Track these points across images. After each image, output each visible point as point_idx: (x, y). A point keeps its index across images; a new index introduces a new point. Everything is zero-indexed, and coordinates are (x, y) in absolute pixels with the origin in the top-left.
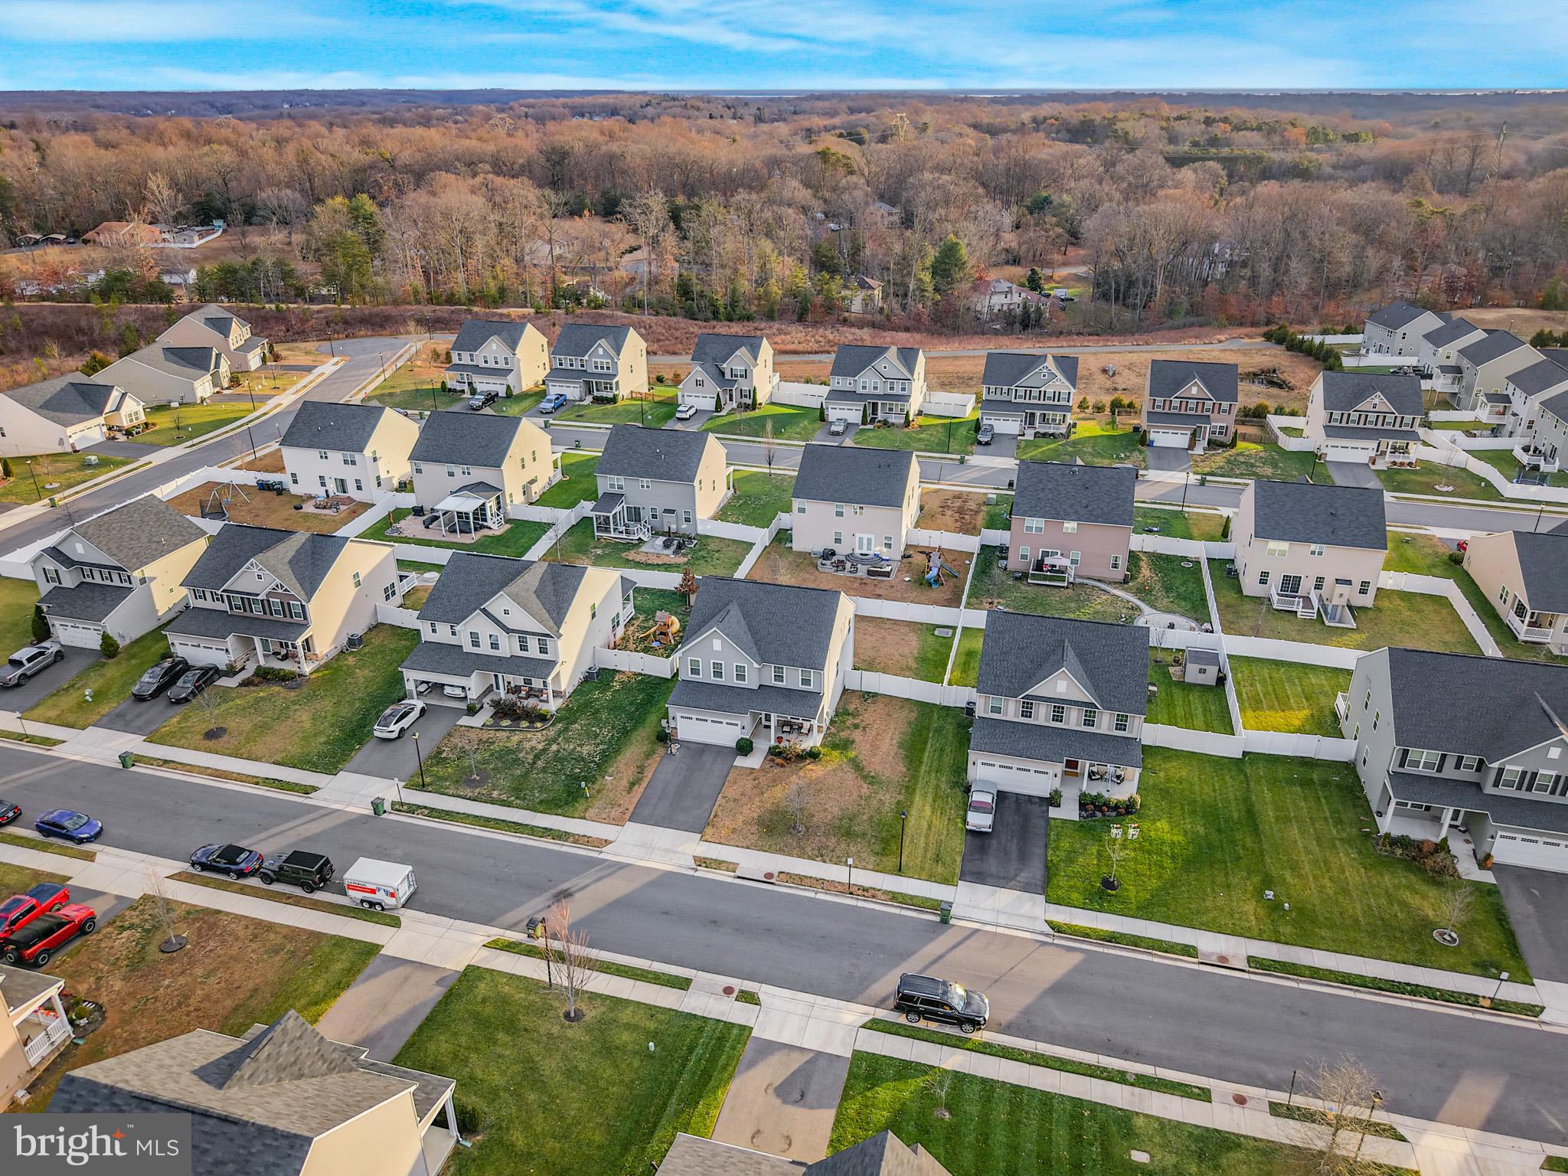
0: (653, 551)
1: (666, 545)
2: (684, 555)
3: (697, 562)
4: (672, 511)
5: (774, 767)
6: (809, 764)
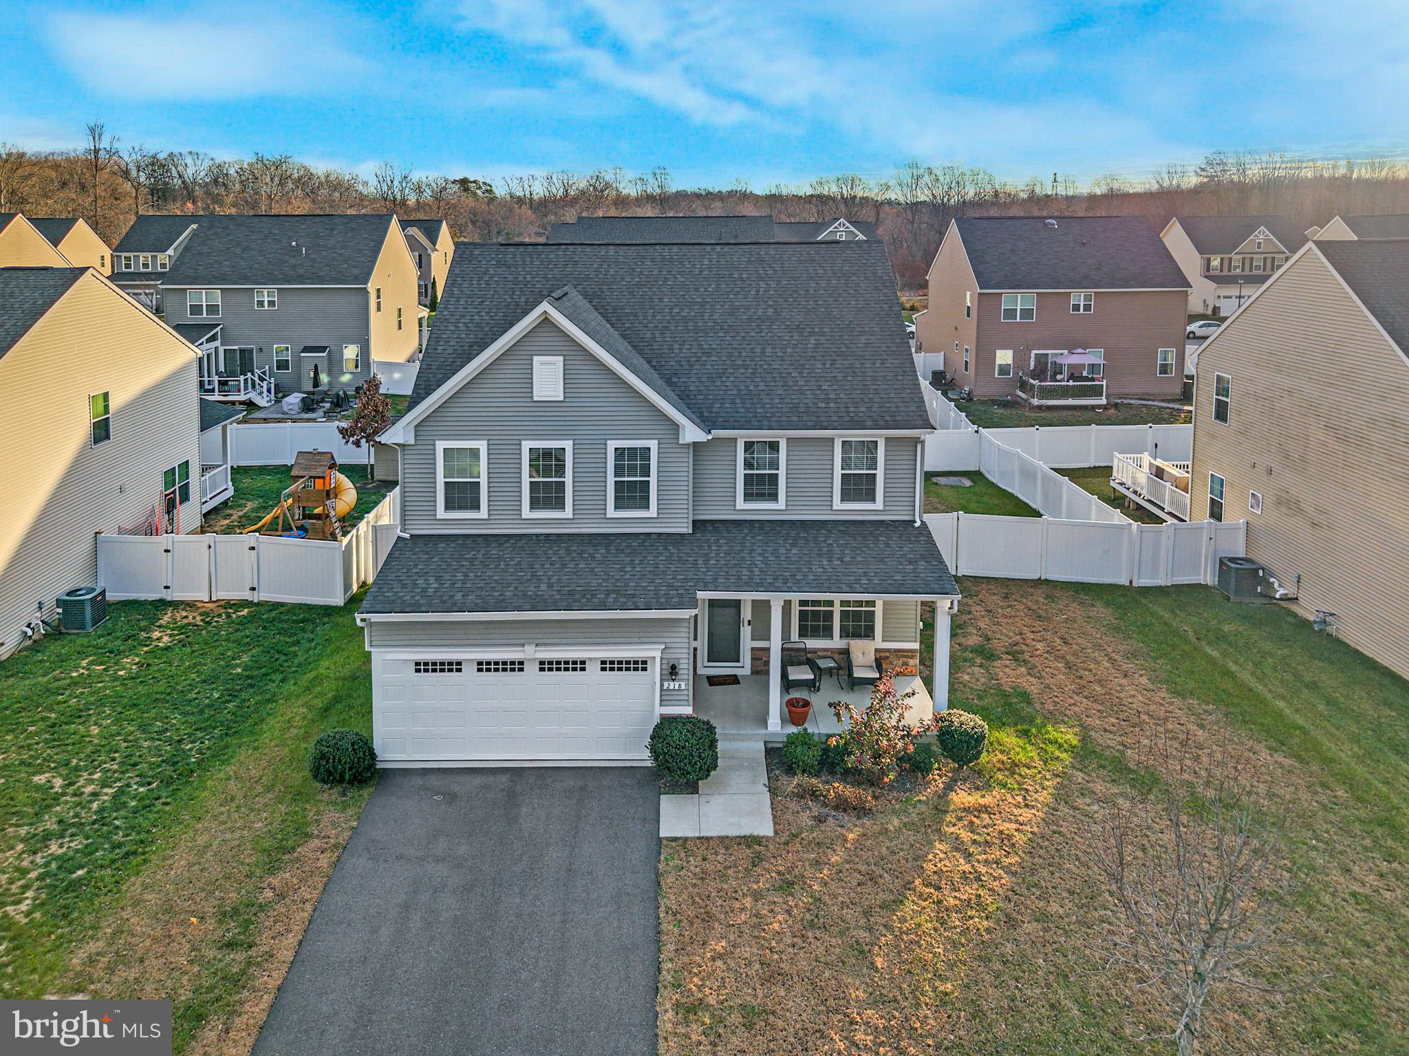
0: (280, 417)
4: (324, 349)
5: (820, 820)
6: (949, 787)
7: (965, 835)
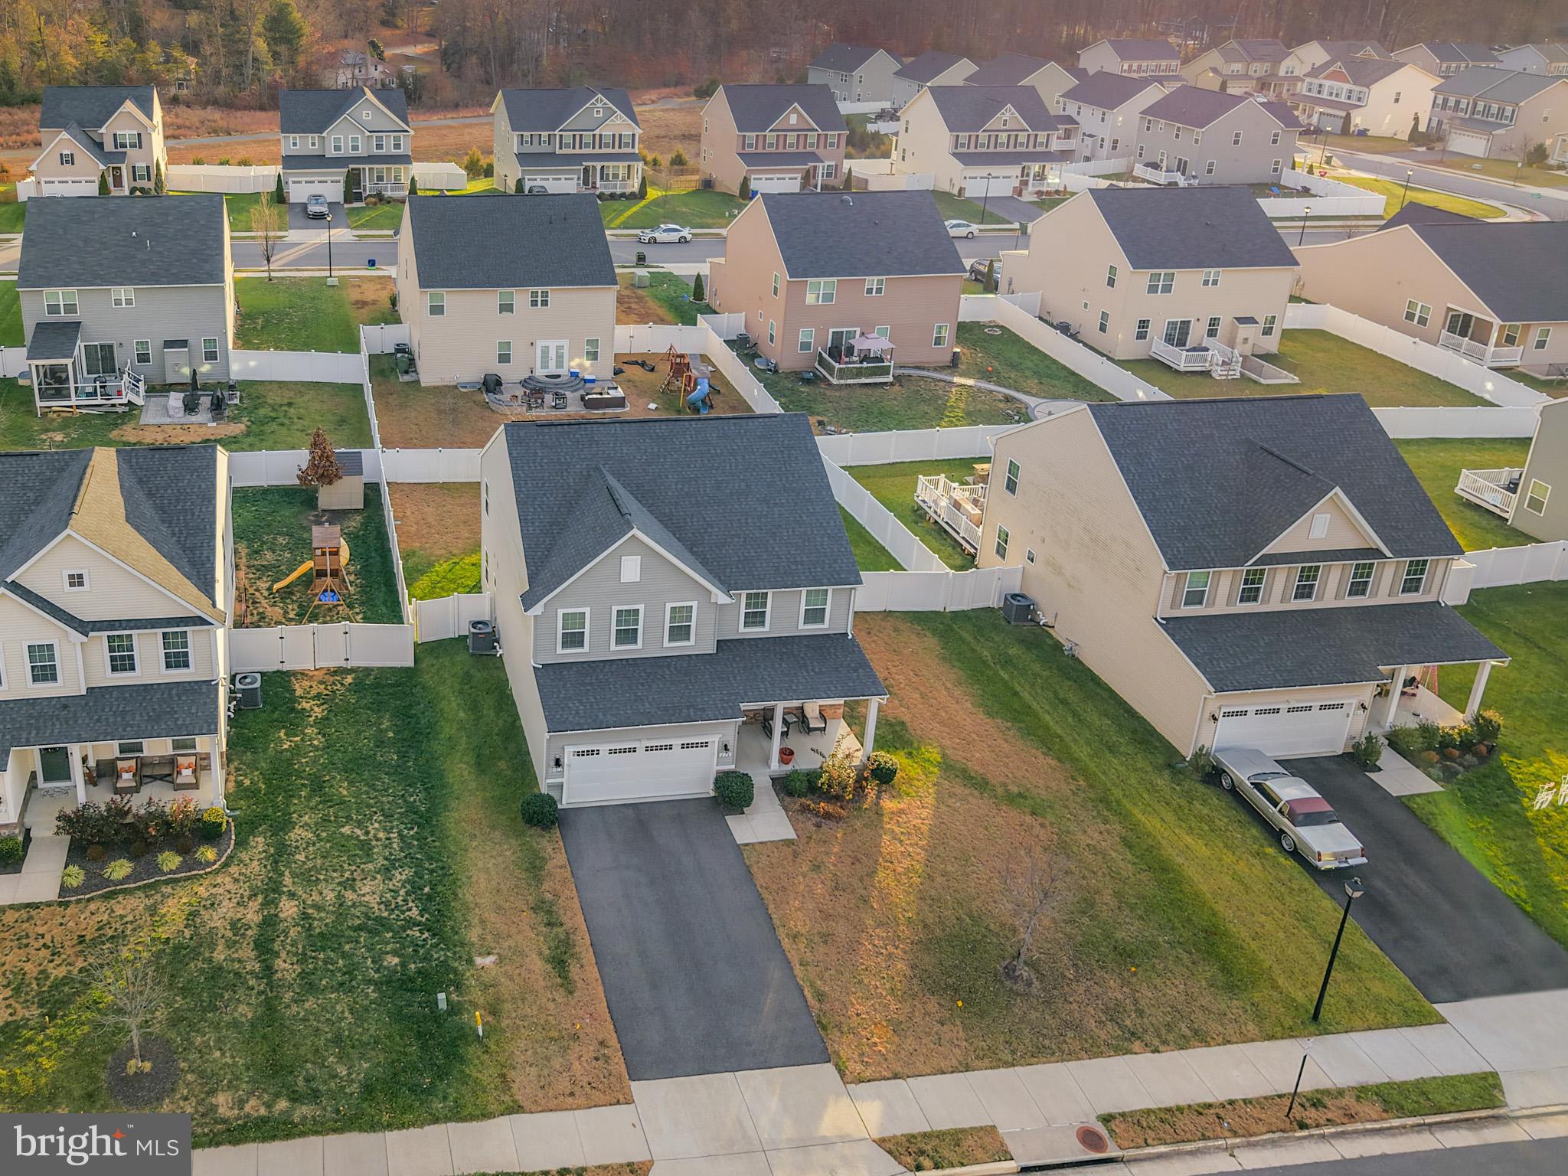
0: (168, 420)
1: (190, 407)
2: (235, 419)
3: (268, 429)
4: (184, 343)
5: (818, 826)
6: (878, 797)
7: (897, 830)
